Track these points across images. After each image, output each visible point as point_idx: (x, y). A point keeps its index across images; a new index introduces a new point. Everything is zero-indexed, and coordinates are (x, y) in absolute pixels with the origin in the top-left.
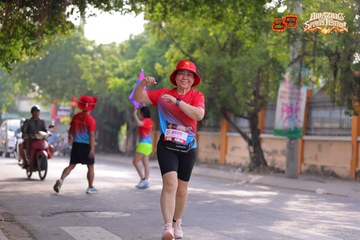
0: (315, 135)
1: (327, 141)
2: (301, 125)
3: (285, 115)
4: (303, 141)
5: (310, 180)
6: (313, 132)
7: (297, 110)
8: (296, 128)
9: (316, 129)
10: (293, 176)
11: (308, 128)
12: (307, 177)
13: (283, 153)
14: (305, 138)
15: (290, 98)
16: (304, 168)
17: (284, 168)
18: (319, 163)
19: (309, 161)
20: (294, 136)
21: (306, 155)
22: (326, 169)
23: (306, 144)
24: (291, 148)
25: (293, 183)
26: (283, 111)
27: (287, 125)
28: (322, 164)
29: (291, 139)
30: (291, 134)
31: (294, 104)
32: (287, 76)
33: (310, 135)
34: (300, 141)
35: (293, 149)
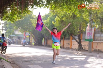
0: (96, 41)
1: (100, 42)
2: (92, 38)
3: (88, 35)
4: (93, 42)
5: (95, 53)
6: (95, 40)
7: (92, 34)
8: (91, 39)
9: (96, 39)
10: (90, 52)
11: (94, 39)
13: (87, 45)
14: (93, 41)
15: (90, 31)
16: (93, 50)
17: (88, 50)
18: (97, 48)
19: (95, 48)
21: (94, 46)
22: (99, 50)
23: (94, 43)
24: (90, 44)
25: (90, 54)
26: (88, 34)
27: (88, 38)
28: (98, 49)
29: (90, 42)
30: (89, 40)
31: (91, 32)
32: (88, 24)
33: (95, 41)
34: (92, 42)
35: (90, 45)
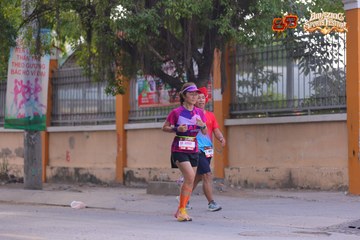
0: (64, 124)
1: (82, 132)
2: (44, 111)
3: (20, 97)
4: (48, 134)
5: (60, 189)
6: (60, 120)
7: (38, 89)
8: (36, 115)
9: (65, 115)
10: (35, 186)
11: (53, 116)
12: (54, 186)
13: (18, 152)
14: (51, 129)
15: (26, 73)
16: (50, 173)
17: (22, 174)
18: (72, 165)
19: (57, 162)
20: (34, 127)
21: (53, 154)
22: (81, 172)
23: (53, 139)
24: (30, 145)
25: (37, 196)
26: (16, 92)
27: (23, 111)
28: (77, 166)
29: (30, 132)
30: (30, 126)
31: (33, 82)
33: (57, 124)
34: (43, 134)
35: (33, 146)
